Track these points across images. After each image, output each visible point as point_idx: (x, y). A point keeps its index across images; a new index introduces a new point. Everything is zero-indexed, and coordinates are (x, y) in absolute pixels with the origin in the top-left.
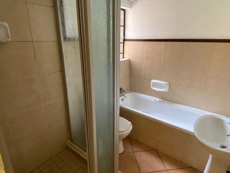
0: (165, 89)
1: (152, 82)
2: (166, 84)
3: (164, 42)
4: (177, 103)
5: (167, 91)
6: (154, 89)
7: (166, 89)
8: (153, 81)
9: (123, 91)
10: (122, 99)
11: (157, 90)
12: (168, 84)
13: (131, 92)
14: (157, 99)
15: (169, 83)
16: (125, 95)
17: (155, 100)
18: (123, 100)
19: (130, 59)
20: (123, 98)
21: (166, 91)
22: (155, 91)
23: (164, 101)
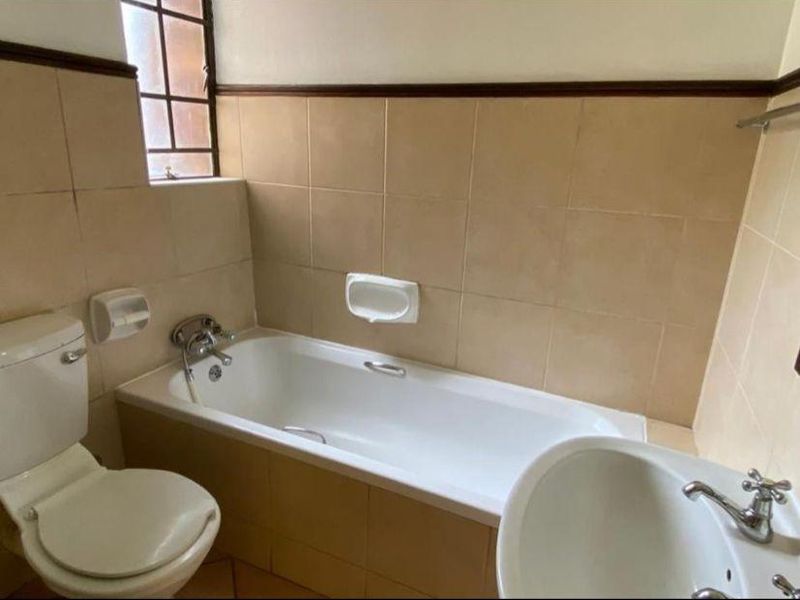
0: (404, 313)
1: (349, 283)
2: (408, 290)
3: (387, 100)
4: (455, 368)
5: (415, 321)
6: (360, 312)
7: (406, 310)
8: (356, 277)
9: (217, 330)
10: (211, 373)
11: (373, 315)
12: (417, 288)
13: (266, 335)
14: (378, 359)
15: (419, 285)
16: (226, 352)
17: (368, 364)
18: (216, 373)
19: (250, 182)
20: (216, 367)
21: (408, 320)
22: (365, 321)
23: (406, 367)
